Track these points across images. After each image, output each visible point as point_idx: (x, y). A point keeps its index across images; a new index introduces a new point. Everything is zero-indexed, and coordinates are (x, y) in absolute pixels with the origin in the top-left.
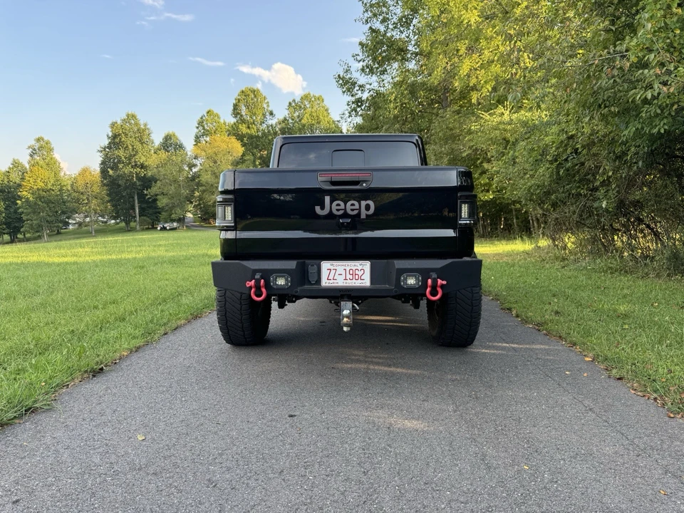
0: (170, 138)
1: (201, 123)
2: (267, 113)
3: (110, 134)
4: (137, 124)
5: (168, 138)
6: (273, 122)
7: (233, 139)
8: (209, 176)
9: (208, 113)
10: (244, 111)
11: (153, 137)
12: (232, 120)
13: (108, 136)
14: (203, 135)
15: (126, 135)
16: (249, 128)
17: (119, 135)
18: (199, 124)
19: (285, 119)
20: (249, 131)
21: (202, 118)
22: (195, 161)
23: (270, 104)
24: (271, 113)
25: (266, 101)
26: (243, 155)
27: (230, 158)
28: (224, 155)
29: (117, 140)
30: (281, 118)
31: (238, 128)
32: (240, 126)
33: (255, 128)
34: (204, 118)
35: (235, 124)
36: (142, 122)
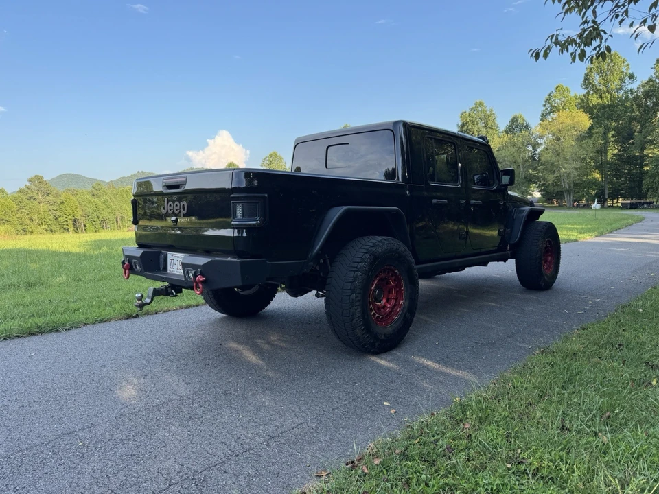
0: (517, 120)
1: (548, 100)
2: (627, 78)
3: (460, 124)
4: (483, 111)
5: (514, 120)
6: (634, 86)
7: (581, 113)
8: (549, 155)
9: (557, 88)
10: (597, 79)
11: (498, 121)
12: (581, 92)
13: (458, 125)
14: (550, 113)
15: (473, 122)
16: (601, 97)
17: (466, 123)
18: (546, 102)
19: (650, 80)
20: (600, 101)
21: (550, 95)
22: (539, 141)
23: (630, 66)
24: (632, 77)
25: (626, 64)
26: (591, 128)
27: (575, 133)
28: (568, 131)
29: (465, 129)
30: (646, 79)
31: (587, 99)
32: (590, 97)
33: (609, 96)
34: (552, 95)
35: (584, 96)
36: (488, 109)
